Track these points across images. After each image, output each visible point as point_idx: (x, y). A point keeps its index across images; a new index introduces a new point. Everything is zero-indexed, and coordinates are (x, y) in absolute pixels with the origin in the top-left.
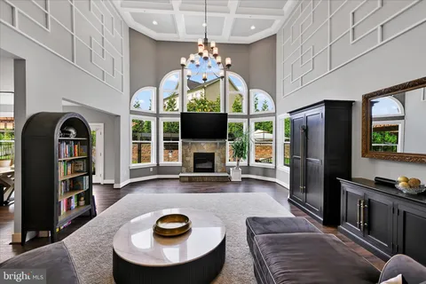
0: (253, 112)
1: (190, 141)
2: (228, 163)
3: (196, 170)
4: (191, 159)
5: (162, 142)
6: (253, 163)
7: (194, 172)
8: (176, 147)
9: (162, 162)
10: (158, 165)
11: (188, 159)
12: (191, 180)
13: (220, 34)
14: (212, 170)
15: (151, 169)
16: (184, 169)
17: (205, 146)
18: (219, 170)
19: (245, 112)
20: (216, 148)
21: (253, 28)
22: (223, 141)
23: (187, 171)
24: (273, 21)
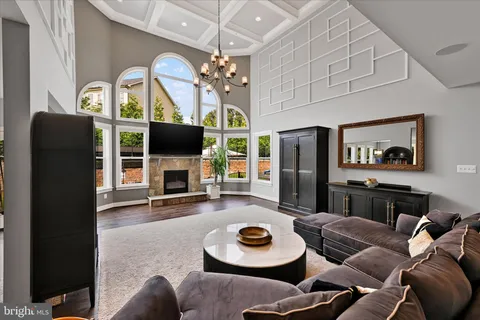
0: (226, 127)
1: (160, 157)
2: (203, 181)
3: (167, 192)
4: (160, 179)
5: (119, 159)
6: (226, 179)
7: (165, 193)
8: (139, 165)
9: (120, 186)
10: (114, 189)
11: (157, 179)
12: (166, 203)
13: (197, 40)
14: (185, 190)
15: (106, 196)
16: (152, 191)
17: (177, 163)
18: (194, 189)
19: (219, 126)
20: (190, 164)
21: (232, 43)
22: (198, 157)
23: (156, 194)
24: (250, 44)
